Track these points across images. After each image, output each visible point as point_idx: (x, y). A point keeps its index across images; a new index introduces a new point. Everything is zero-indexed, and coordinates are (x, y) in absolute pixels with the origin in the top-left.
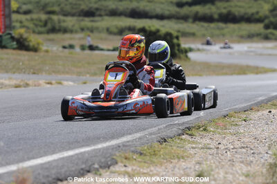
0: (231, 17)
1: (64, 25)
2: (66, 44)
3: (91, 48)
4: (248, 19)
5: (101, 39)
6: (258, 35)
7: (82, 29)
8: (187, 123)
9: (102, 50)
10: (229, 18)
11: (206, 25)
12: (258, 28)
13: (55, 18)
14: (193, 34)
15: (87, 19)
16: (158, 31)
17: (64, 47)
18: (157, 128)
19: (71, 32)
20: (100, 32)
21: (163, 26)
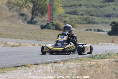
15: (107, 18)
17: (87, 30)
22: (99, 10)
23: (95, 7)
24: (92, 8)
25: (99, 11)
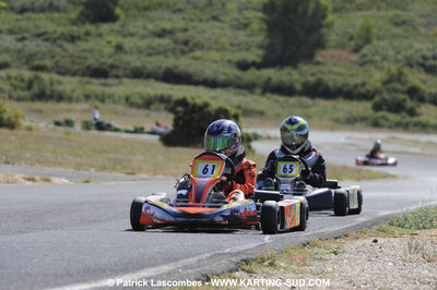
0: (321, 88)
1: (58, 88)
2: (61, 118)
3: (100, 126)
4: (349, 94)
5: (116, 113)
6: (363, 119)
7: (87, 97)
8: (244, 252)
9: (117, 130)
10: (318, 91)
11: (282, 99)
12: (364, 108)
13: (45, 76)
14: (262, 113)
15: (95, 81)
16: (206, 105)
17: (57, 124)
18: (196, 259)
19: (70, 100)
20: (114, 102)
21: (214, 98)
22: (65, 50)
23: (47, 40)
24: (39, 41)
25: (64, 54)
